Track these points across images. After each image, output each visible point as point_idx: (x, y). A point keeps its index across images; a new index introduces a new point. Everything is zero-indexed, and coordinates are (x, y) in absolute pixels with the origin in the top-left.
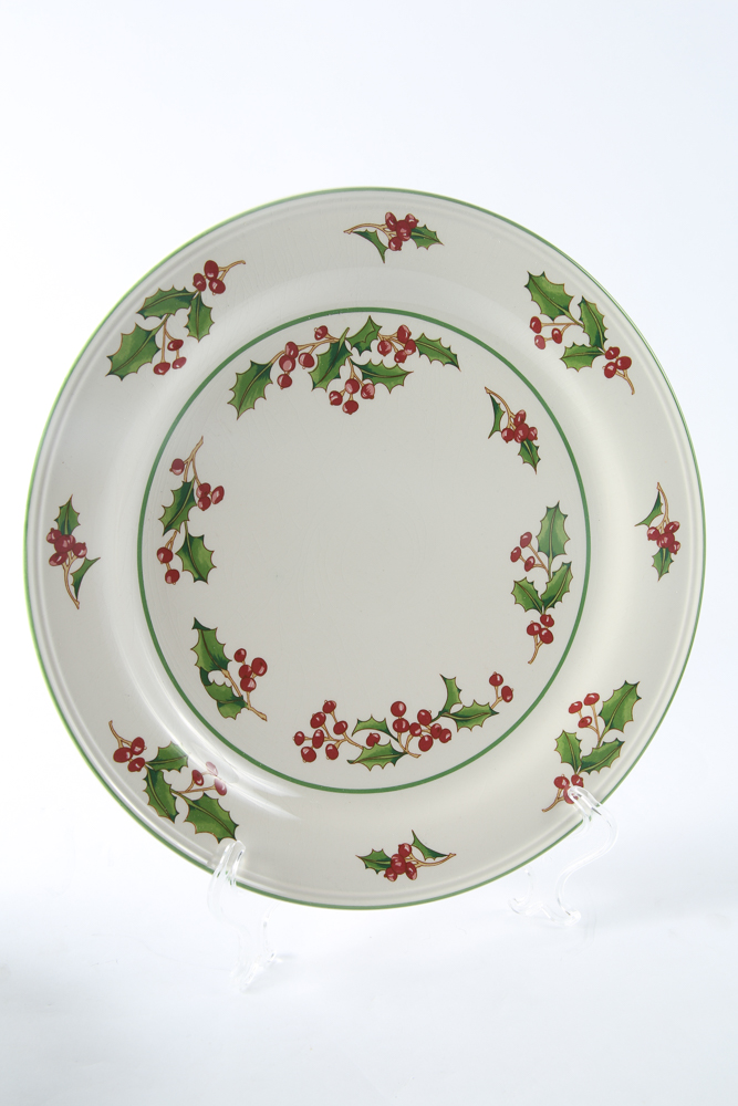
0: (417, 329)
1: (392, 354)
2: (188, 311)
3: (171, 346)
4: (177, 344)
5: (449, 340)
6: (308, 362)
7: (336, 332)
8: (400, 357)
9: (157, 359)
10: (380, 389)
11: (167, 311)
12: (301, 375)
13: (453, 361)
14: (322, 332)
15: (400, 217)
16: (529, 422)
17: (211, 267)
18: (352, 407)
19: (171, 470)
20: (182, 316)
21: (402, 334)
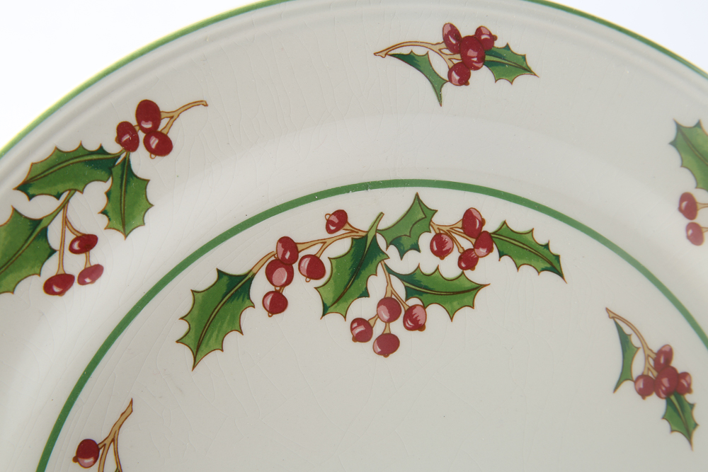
0: (494, 215)
1: (454, 256)
2: (106, 186)
3: (76, 246)
4: (86, 243)
5: (545, 231)
6: (315, 269)
7: (360, 220)
8: (468, 261)
9: (50, 268)
10: (435, 313)
11: (70, 185)
12: (302, 292)
13: (553, 265)
14: (338, 221)
15: (467, 30)
16: (679, 364)
17: (148, 110)
18: (388, 345)
19: (75, 460)
20: (96, 193)
21: (471, 222)
